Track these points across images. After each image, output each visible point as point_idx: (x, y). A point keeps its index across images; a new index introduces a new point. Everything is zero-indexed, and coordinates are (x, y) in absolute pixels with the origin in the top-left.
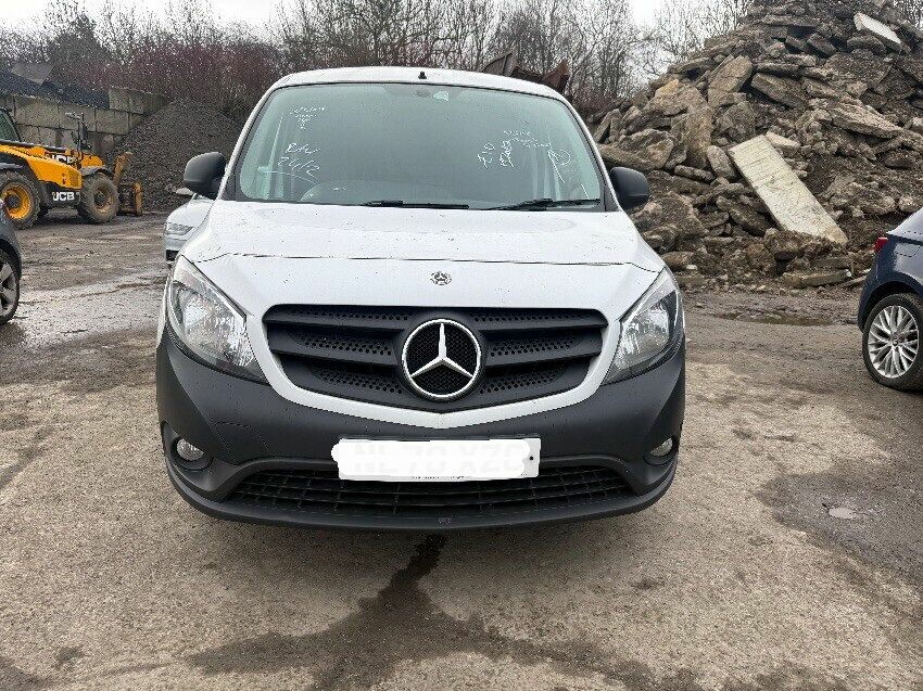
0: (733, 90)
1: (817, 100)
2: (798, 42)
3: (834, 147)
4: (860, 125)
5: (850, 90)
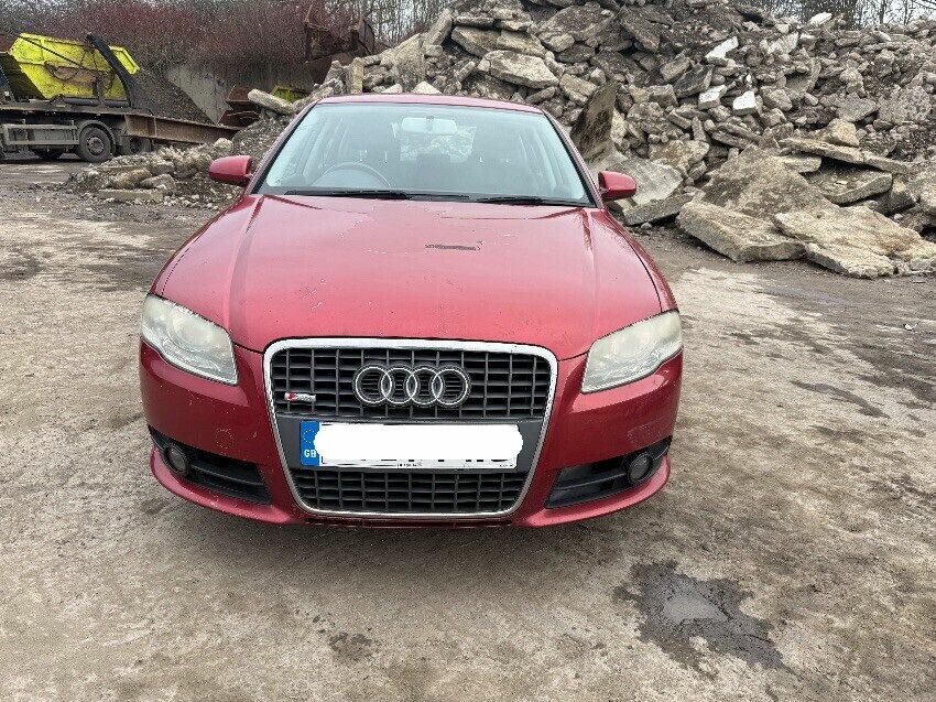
1: (496, 52)
5: (551, 43)
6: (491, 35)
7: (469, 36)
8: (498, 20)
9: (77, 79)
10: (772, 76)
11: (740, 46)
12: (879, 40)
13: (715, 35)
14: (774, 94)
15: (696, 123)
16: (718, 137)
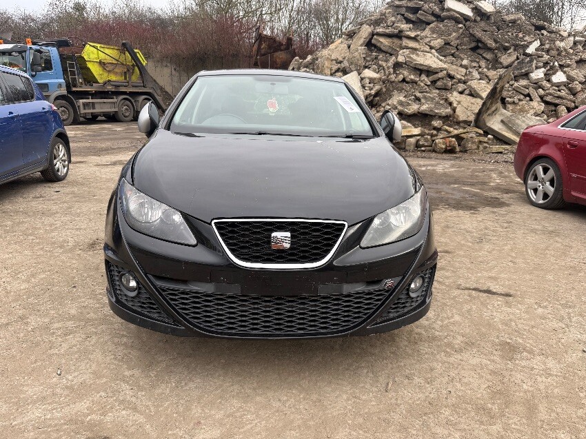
0: (361, 45)
1: (405, 50)
2: (411, 16)
3: (401, 77)
4: (421, 65)
5: (432, 44)
6: (396, 41)
8: (401, 31)
9: (116, 70)
10: (568, 62)
11: (542, 45)
13: (527, 38)
14: (573, 73)
15: (531, 91)
16: (548, 99)
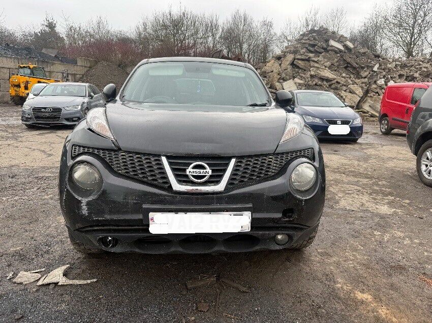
0: (288, 65)
1: (313, 68)
2: (311, 49)
4: (323, 76)
5: (325, 65)
6: (306, 62)
7: (301, 63)
8: (309, 58)
10: (395, 75)
11: (380, 65)
12: (420, 65)
13: (373, 62)
